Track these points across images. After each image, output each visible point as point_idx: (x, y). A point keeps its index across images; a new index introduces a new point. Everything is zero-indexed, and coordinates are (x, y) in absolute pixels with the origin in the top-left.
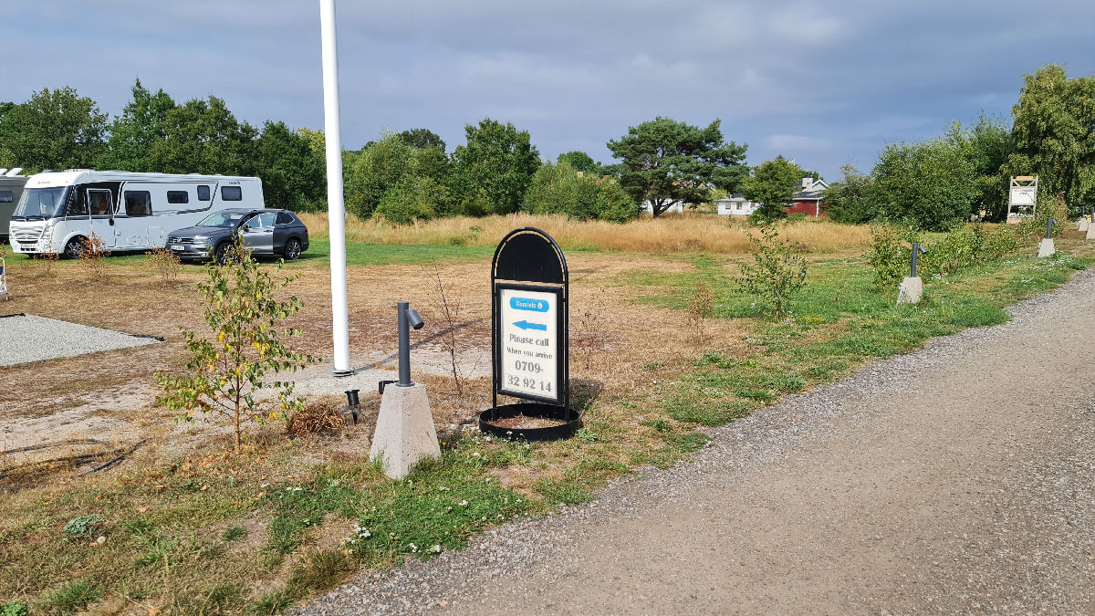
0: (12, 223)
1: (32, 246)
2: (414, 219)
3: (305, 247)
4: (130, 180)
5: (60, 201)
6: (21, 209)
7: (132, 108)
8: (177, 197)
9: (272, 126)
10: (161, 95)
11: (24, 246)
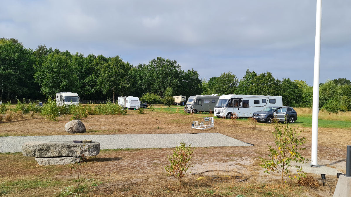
0: (215, 108)
1: (219, 114)
2: (339, 111)
3: (296, 119)
4: (244, 97)
5: (227, 103)
6: (217, 105)
7: (245, 77)
8: (256, 102)
9: (286, 80)
10: (254, 72)
11: (217, 114)
